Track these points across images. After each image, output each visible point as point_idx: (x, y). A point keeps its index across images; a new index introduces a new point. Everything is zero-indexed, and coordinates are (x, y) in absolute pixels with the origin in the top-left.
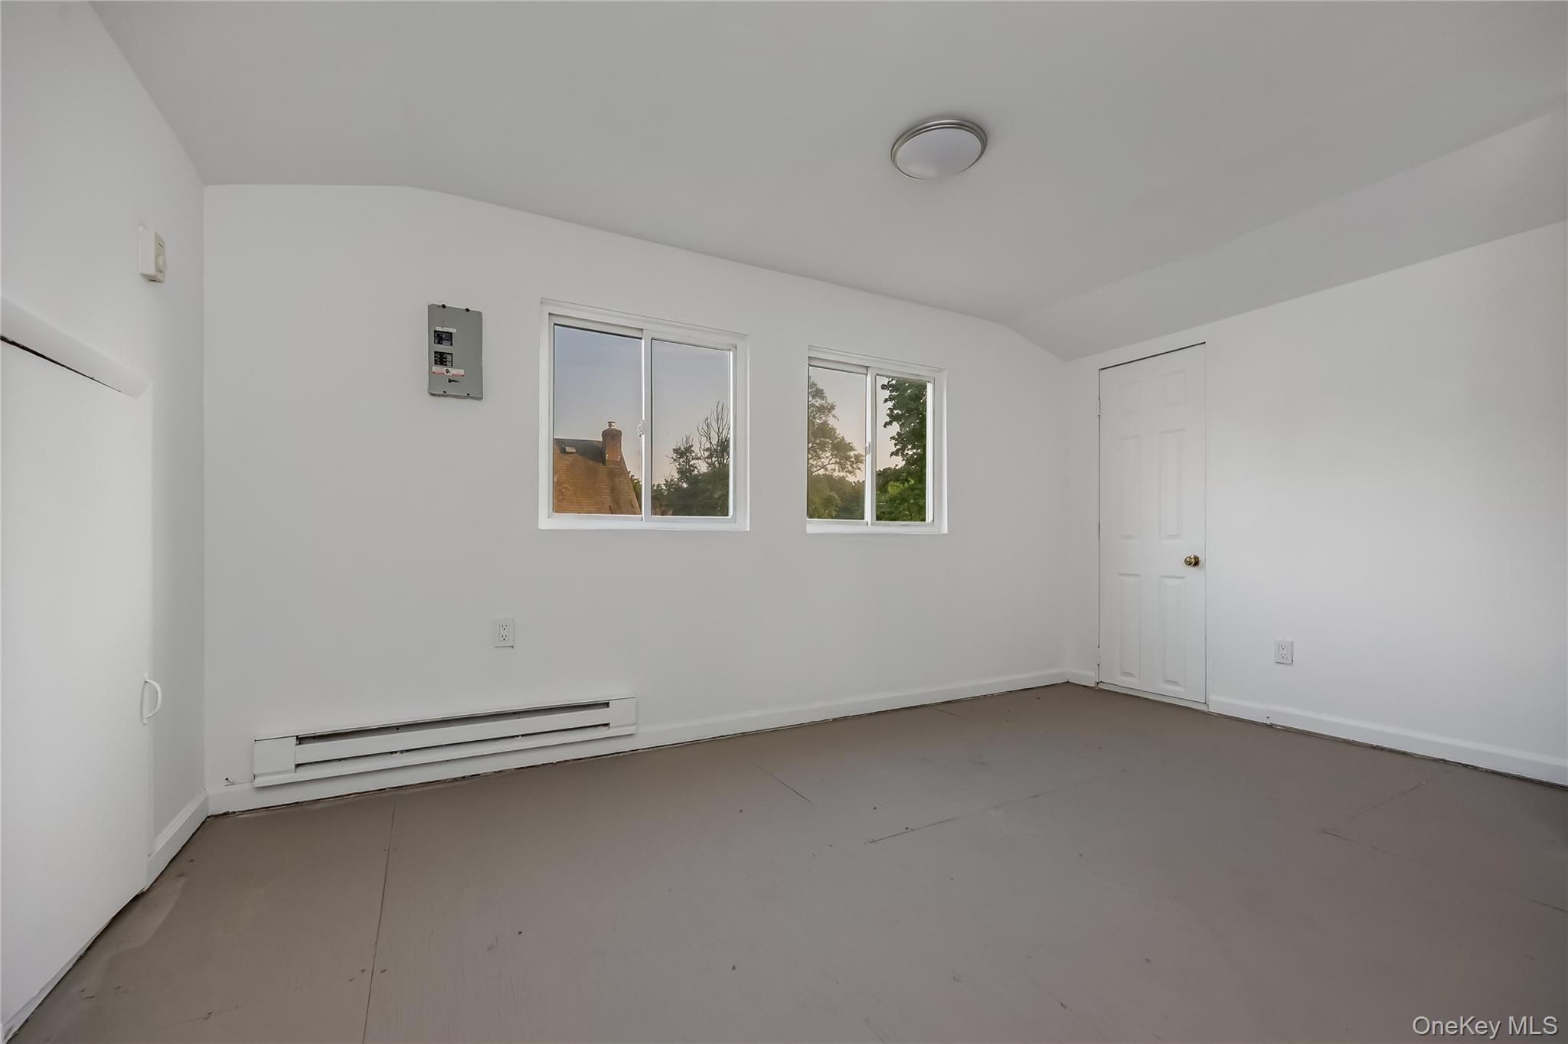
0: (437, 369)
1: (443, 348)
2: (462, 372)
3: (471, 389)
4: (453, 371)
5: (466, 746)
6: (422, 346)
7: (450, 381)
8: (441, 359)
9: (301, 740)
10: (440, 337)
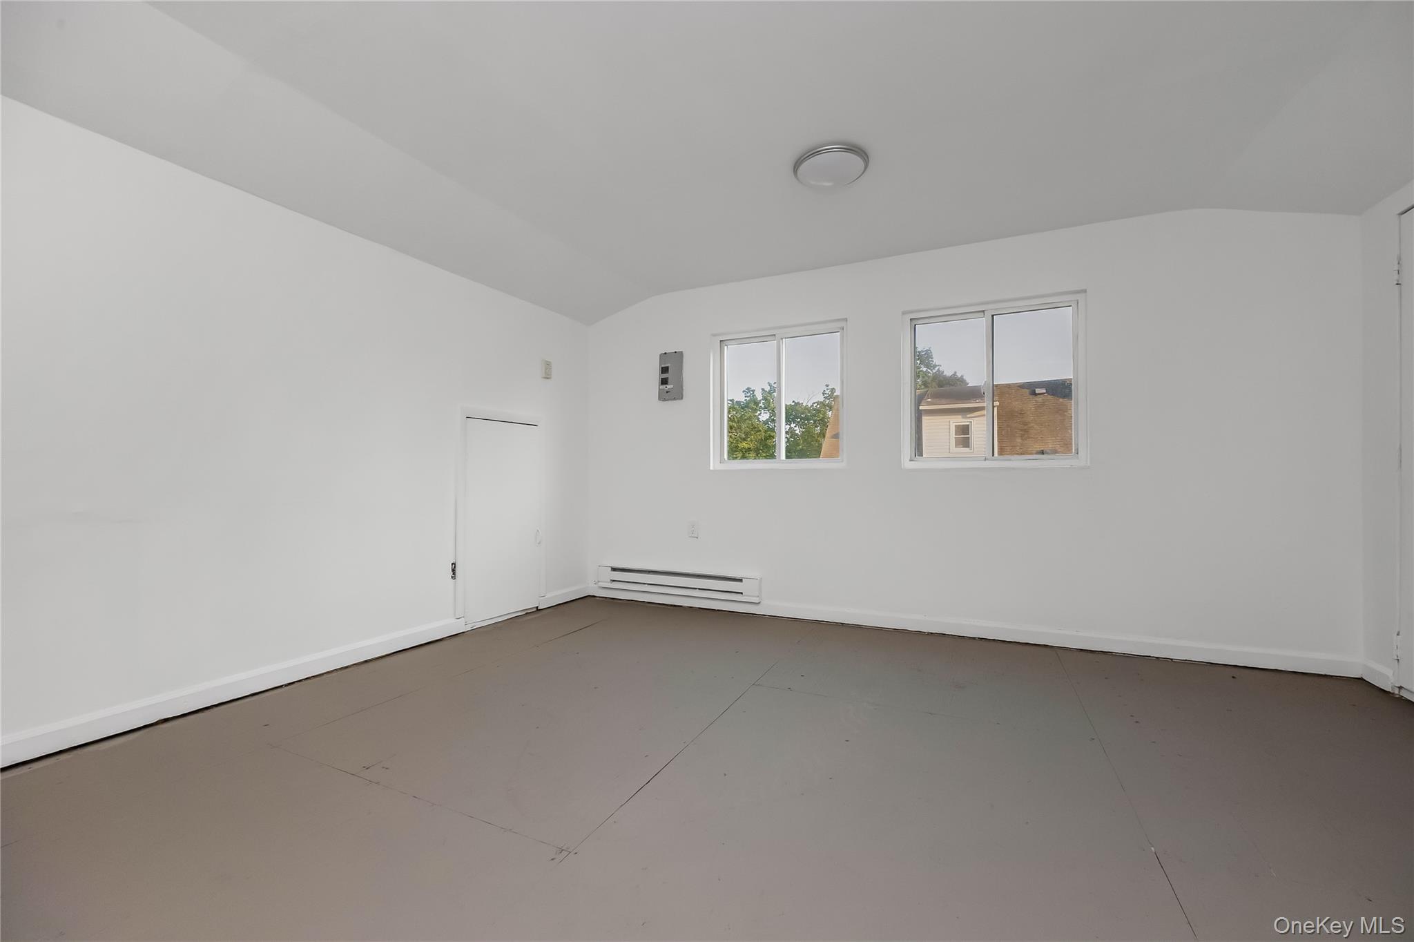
0: (662, 387)
1: (665, 376)
2: (672, 386)
3: (677, 395)
4: (669, 387)
5: (680, 589)
6: (656, 376)
7: (667, 392)
8: (664, 381)
9: (614, 569)
10: (664, 370)
